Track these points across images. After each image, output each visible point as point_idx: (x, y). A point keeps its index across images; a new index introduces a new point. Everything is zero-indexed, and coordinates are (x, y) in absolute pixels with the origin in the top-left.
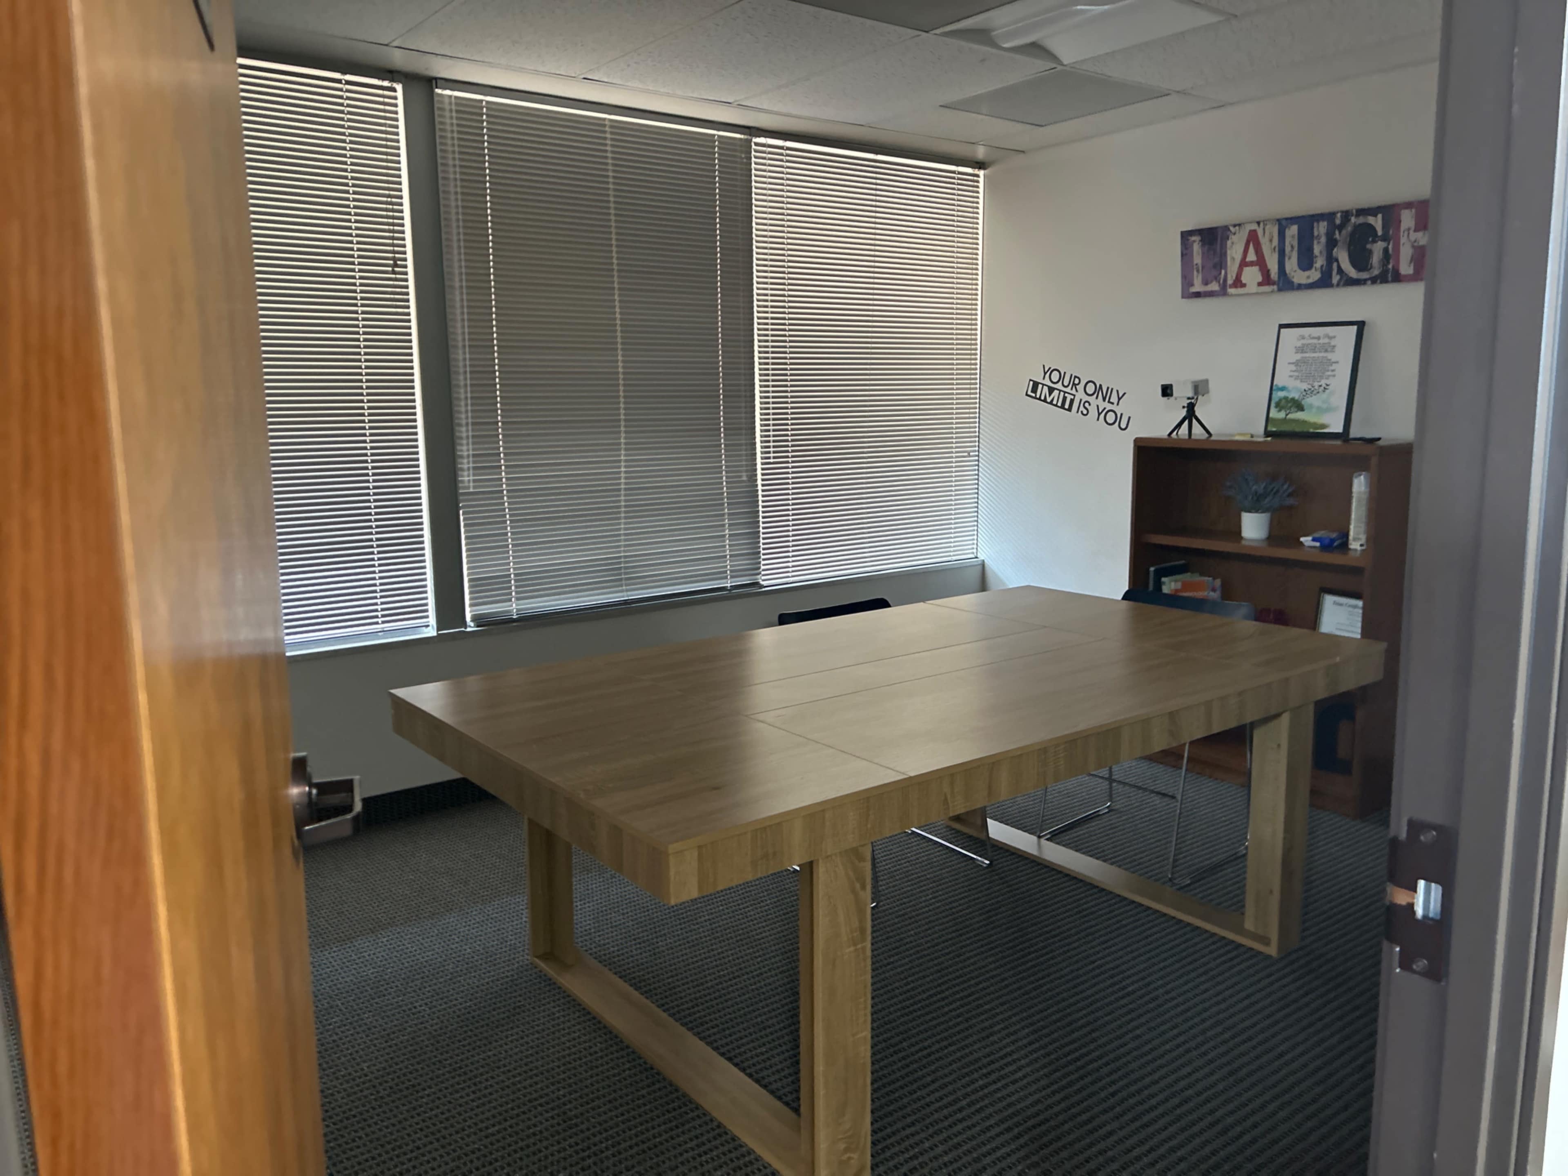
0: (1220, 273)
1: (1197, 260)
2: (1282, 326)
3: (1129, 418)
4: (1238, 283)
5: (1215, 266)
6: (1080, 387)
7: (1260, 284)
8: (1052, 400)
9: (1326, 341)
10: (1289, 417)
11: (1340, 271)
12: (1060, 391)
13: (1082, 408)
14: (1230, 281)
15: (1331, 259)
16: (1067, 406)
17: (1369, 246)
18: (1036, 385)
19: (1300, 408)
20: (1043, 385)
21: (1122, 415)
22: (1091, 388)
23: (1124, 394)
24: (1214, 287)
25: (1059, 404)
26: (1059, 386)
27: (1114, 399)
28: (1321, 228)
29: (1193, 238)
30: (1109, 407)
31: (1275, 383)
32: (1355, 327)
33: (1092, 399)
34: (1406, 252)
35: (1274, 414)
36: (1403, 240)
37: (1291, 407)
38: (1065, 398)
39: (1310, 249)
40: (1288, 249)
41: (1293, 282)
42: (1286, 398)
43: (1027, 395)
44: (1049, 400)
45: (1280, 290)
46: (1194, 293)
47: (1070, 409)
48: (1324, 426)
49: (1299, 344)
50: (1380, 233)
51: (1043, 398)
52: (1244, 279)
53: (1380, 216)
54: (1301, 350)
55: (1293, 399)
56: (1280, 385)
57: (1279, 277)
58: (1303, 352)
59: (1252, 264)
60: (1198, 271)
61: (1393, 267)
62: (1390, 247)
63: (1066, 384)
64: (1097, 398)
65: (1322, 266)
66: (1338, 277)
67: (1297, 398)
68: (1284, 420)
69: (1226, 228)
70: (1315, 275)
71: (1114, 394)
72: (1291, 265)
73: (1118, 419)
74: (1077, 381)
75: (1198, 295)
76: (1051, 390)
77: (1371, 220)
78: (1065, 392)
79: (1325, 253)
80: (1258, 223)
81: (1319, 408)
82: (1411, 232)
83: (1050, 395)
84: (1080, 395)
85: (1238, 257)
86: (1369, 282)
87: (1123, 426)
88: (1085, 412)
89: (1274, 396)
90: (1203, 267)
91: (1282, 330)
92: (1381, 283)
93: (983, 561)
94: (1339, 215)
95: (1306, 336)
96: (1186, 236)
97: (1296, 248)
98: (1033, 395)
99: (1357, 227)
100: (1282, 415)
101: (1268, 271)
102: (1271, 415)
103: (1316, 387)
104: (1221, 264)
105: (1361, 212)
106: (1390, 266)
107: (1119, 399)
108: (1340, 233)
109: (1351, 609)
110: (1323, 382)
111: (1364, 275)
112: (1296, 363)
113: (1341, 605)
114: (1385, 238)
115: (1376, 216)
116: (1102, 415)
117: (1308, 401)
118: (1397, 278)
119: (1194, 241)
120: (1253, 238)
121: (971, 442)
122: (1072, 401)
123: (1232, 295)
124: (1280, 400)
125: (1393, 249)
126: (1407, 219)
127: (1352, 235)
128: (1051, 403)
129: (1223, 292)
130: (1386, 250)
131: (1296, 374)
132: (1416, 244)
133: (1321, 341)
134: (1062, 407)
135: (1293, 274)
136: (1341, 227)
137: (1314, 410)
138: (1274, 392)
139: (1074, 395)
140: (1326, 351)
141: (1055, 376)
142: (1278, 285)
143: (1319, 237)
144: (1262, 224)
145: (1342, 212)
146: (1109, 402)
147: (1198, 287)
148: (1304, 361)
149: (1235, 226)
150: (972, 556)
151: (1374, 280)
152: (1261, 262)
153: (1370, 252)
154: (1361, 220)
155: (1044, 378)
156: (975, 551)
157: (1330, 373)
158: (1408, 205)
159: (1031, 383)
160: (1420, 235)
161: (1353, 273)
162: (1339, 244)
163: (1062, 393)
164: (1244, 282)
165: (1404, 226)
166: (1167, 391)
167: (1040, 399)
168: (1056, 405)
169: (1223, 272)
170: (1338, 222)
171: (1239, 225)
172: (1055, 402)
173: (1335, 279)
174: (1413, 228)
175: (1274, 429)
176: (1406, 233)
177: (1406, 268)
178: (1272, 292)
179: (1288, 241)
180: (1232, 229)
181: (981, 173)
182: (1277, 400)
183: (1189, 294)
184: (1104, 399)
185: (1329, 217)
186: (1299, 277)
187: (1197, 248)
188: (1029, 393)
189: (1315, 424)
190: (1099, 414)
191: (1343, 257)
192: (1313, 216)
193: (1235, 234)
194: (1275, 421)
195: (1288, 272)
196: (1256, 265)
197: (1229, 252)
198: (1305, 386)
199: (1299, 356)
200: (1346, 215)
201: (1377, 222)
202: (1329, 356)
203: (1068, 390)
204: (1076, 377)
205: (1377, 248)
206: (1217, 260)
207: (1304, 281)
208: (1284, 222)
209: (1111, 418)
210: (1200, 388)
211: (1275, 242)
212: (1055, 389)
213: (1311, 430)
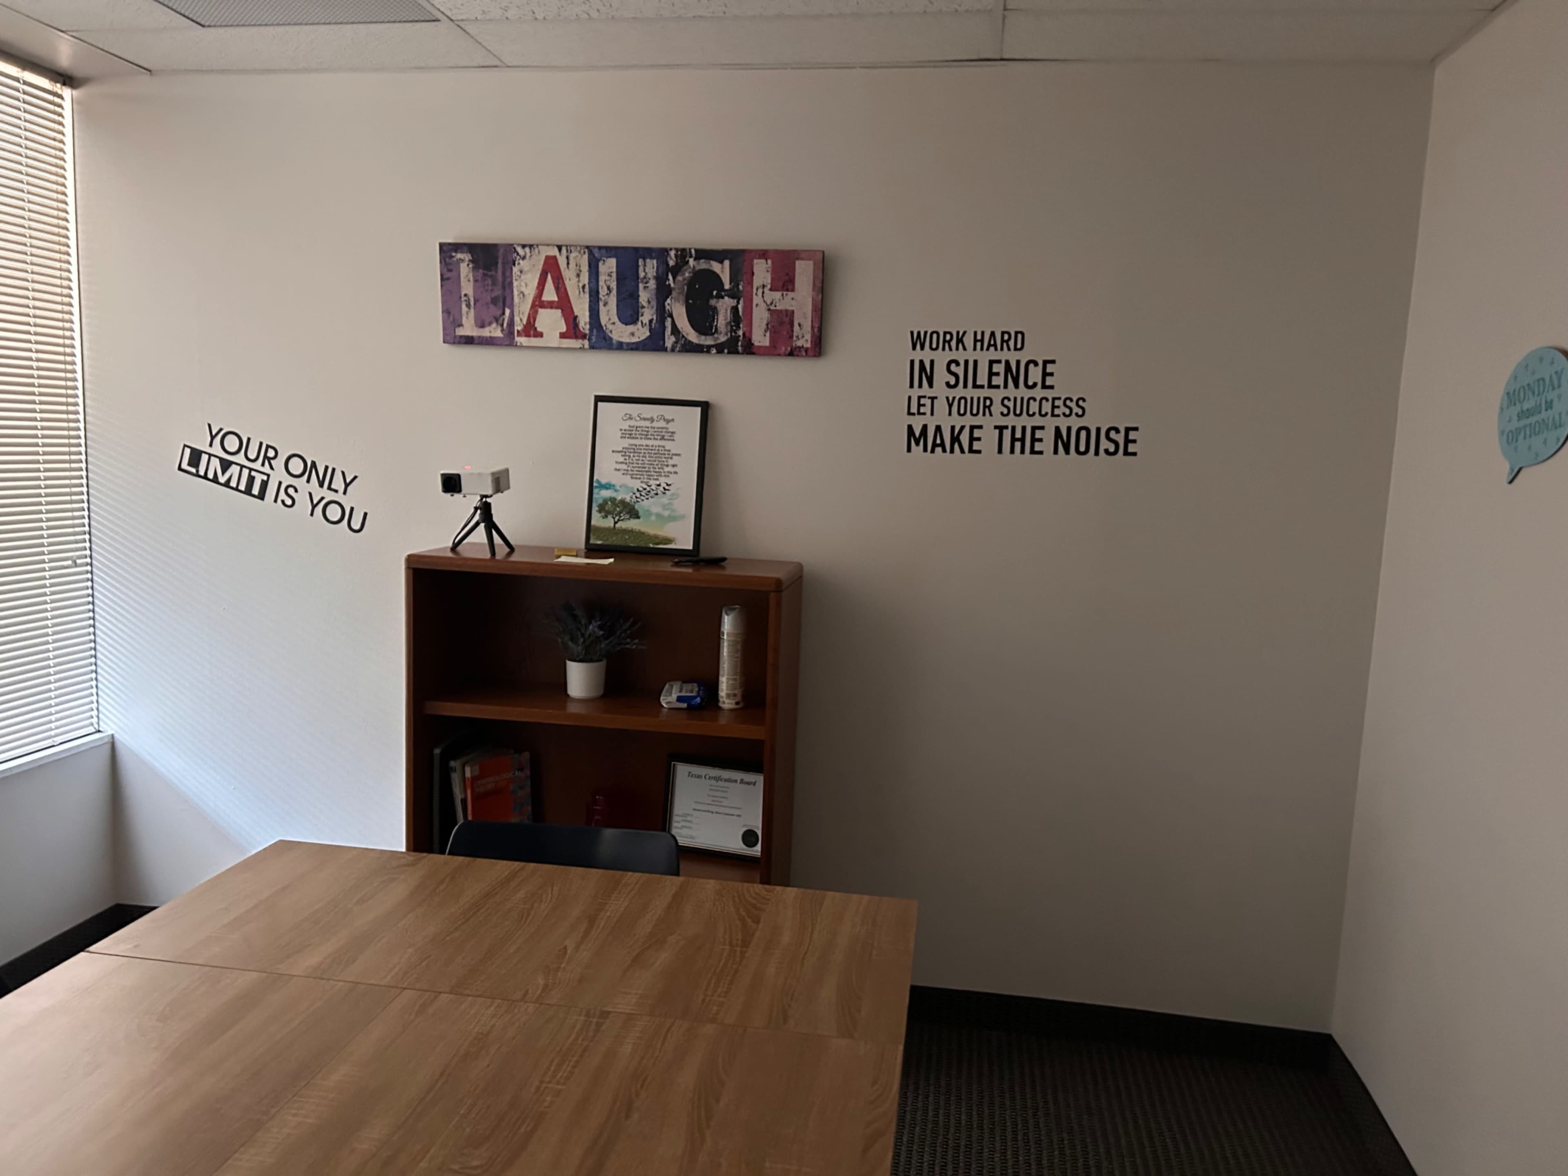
0: (504, 313)
1: (467, 288)
2: (599, 399)
3: (366, 514)
4: (530, 330)
5: (494, 301)
6: (279, 463)
7: (563, 336)
8: (229, 480)
9: (662, 424)
10: (617, 525)
11: (675, 331)
12: (242, 466)
13: (282, 495)
14: (518, 327)
15: (663, 314)
16: (256, 491)
17: (713, 302)
18: (196, 456)
19: (634, 514)
20: (210, 455)
21: (352, 509)
22: (296, 466)
23: (355, 477)
24: (495, 331)
25: (242, 487)
26: (240, 458)
27: (338, 484)
28: (649, 269)
29: (459, 256)
30: (330, 496)
31: (595, 479)
32: (699, 409)
33: (301, 483)
34: (760, 317)
35: (598, 520)
36: (757, 299)
37: (620, 512)
38: (251, 480)
39: (635, 296)
40: (603, 291)
41: (611, 339)
42: (613, 500)
43: (180, 469)
44: (222, 480)
45: (592, 347)
46: (461, 337)
47: (261, 496)
48: (669, 541)
49: (625, 425)
50: (727, 286)
51: (211, 475)
52: (540, 326)
53: (727, 263)
54: (627, 434)
55: (623, 502)
56: (604, 481)
57: (591, 330)
58: (631, 437)
59: (551, 305)
60: (468, 306)
61: (744, 334)
62: (740, 307)
63: (252, 456)
64: (308, 481)
65: (651, 321)
66: (673, 339)
67: (628, 499)
68: (613, 531)
69: (510, 248)
70: (641, 333)
71: (338, 476)
72: (609, 313)
73: (347, 515)
74: (271, 454)
75: (469, 341)
76: (226, 465)
77: (716, 267)
78: (251, 469)
79: (654, 303)
80: (560, 248)
81: (658, 516)
82: (766, 290)
83: (223, 473)
84: (278, 475)
85: (531, 292)
86: (714, 351)
87: (356, 525)
88: (289, 502)
89: (595, 496)
90: (476, 301)
91: (600, 404)
92: (729, 353)
93: (113, 736)
94: (672, 253)
95: (634, 415)
96: (447, 251)
97: (614, 292)
98: (194, 470)
99: (699, 275)
100: (609, 522)
101: (576, 318)
102: (593, 522)
103: (653, 487)
104: (504, 300)
105: (703, 254)
106: (740, 333)
107: (347, 485)
108: (674, 278)
109: (713, 782)
110: (663, 480)
111: (708, 341)
112: (624, 452)
113: (699, 777)
114: (734, 294)
115: (721, 262)
116: (319, 509)
117: (643, 505)
118: (749, 349)
119: (463, 261)
120: (551, 267)
121: (77, 542)
122: (264, 485)
123: (522, 347)
124: (605, 501)
125: (744, 308)
126: (762, 272)
127: (691, 283)
128: (227, 484)
129: (508, 341)
130: (735, 309)
131: (624, 467)
132: (772, 308)
133: (655, 424)
134: (248, 491)
135: (610, 327)
136: (676, 271)
137: (653, 518)
138: (595, 491)
139: (268, 476)
140: (663, 438)
141: (232, 444)
142: (589, 340)
143: (646, 280)
144: (564, 250)
145: (677, 250)
146: (329, 488)
147: (468, 329)
148: (635, 449)
149: (524, 246)
150: (91, 729)
151: (720, 349)
152: (564, 304)
153: (715, 310)
154: (703, 265)
155: (211, 445)
156: (95, 720)
157: (670, 469)
158: (764, 254)
159: (188, 451)
160: (777, 295)
161: (693, 336)
162: (674, 294)
163: (246, 472)
164: (539, 329)
165: (757, 281)
166: (452, 484)
167: (205, 477)
168: (236, 489)
169: (507, 311)
170: (672, 263)
171: (531, 246)
172: (233, 484)
173: (670, 341)
174: (769, 286)
175: (599, 542)
176: (760, 291)
177: (760, 338)
178: (582, 349)
179: (602, 278)
180: (519, 249)
181: (67, 92)
182: (601, 501)
183: (454, 339)
184: (321, 485)
185: (661, 254)
186: (620, 333)
187: (465, 270)
188: (185, 466)
189: (656, 537)
190: (314, 507)
191: (679, 311)
192: (636, 249)
193: (524, 258)
194: (599, 529)
195: (603, 324)
196: (557, 308)
197: (515, 284)
198: (637, 484)
199: (626, 443)
200: (683, 254)
201: (723, 270)
202: (668, 445)
203: (257, 465)
204: (268, 447)
205: (724, 305)
206: (498, 292)
207: (626, 339)
208: (596, 251)
209: (334, 513)
210: (500, 482)
211: (585, 278)
212: (232, 463)
213: (651, 546)
